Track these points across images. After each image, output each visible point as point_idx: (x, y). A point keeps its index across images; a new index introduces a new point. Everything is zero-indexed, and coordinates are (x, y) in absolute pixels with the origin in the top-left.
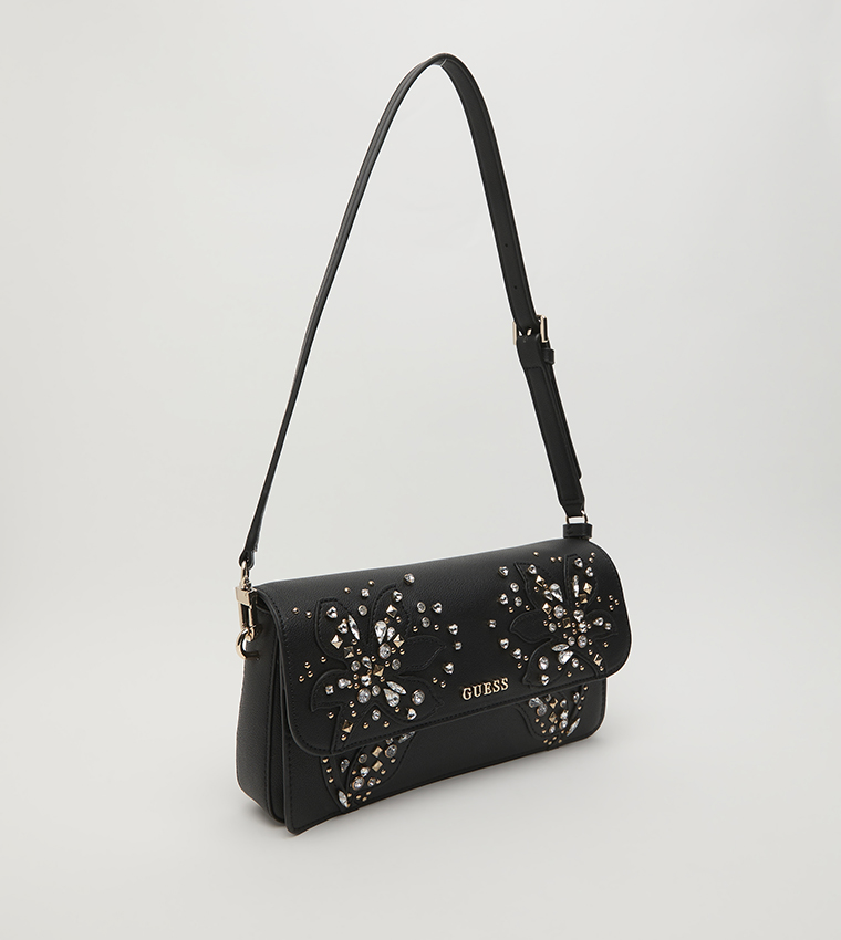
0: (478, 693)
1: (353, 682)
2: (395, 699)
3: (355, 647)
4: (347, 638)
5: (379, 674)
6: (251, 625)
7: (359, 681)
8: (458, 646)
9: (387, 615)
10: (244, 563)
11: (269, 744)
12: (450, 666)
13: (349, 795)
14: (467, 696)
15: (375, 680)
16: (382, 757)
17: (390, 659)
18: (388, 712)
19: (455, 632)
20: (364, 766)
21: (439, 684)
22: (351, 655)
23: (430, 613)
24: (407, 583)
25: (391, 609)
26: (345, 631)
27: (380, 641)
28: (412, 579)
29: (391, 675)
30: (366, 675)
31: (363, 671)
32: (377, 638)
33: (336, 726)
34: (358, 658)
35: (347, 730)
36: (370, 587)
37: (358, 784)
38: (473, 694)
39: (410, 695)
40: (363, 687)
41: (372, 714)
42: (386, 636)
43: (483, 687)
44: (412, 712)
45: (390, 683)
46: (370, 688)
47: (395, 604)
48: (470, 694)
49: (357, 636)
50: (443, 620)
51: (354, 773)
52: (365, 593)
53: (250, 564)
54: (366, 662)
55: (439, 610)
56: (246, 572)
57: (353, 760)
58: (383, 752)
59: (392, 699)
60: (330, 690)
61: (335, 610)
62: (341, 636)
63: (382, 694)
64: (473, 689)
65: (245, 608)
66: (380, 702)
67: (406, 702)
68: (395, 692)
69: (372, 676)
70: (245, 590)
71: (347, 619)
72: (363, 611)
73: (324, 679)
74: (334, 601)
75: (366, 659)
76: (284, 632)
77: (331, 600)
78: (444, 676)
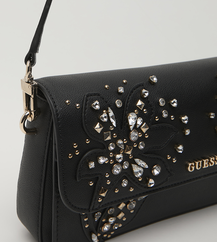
0: (199, 166)
1: (110, 159)
2: (140, 172)
3: (112, 132)
4: (106, 125)
5: (129, 153)
6: (32, 109)
7: (114, 158)
8: (188, 132)
9: (136, 108)
10: (28, 63)
11: (42, 198)
12: (181, 147)
13: (99, 235)
14: (191, 169)
15: (126, 157)
16: (125, 210)
17: (137, 142)
18: (134, 180)
19: (186, 122)
20: (112, 216)
21: (171, 160)
22: (109, 138)
23: (168, 107)
24: (151, 83)
25: (140, 103)
26: (105, 120)
27: (131, 127)
28: (155, 79)
29: (138, 154)
30: (119, 153)
31: (117, 151)
32: (129, 126)
33: (94, 192)
34: (114, 141)
35: (103, 195)
36: (124, 85)
37: (106, 228)
38: (195, 168)
39: (151, 169)
40: (116, 162)
41: (122, 182)
42: (136, 124)
43: (203, 163)
44: (151, 181)
45: (137, 160)
46: (122, 164)
47: (143, 99)
48: (193, 168)
49: (114, 124)
50: (177, 112)
51: (104, 220)
52: (121, 90)
53: (33, 63)
54: (120, 144)
55: (175, 105)
56: (29, 70)
57: (104, 212)
58: (126, 206)
59: (138, 171)
60: (92, 165)
61: (98, 103)
62: (102, 124)
63: (130, 168)
64: (195, 164)
65: (28, 97)
66: (128, 174)
67: (147, 174)
68: (139, 166)
69: (124, 154)
70: (28, 82)
71: (107, 110)
72: (118, 104)
73: (88, 156)
74: (97, 96)
75: (120, 142)
76: (58, 119)
77: (95, 95)
78: (175, 154)
